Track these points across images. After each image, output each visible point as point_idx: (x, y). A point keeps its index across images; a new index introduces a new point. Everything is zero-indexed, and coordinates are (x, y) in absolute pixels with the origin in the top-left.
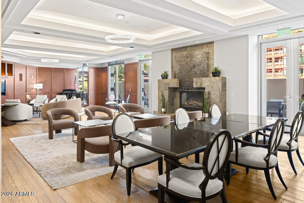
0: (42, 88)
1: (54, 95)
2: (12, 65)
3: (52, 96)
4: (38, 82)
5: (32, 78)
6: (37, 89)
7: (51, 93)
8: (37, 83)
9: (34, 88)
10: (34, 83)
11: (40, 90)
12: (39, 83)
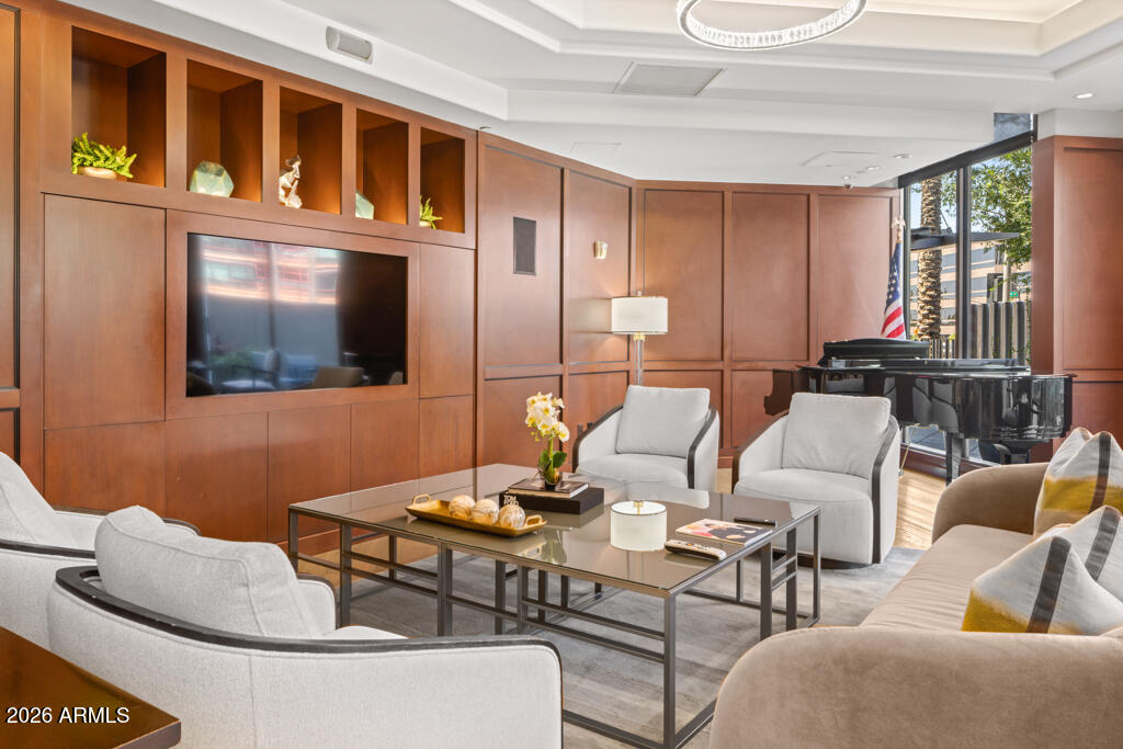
0: (662, 327)
1: (737, 384)
2: (458, 144)
3: (727, 390)
4: (640, 285)
5: (599, 257)
6: (629, 338)
7: (719, 366)
8: (629, 295)
9: (613, 330)
10: (612, 293)
11: (652, 340)
12: (643, 295)
